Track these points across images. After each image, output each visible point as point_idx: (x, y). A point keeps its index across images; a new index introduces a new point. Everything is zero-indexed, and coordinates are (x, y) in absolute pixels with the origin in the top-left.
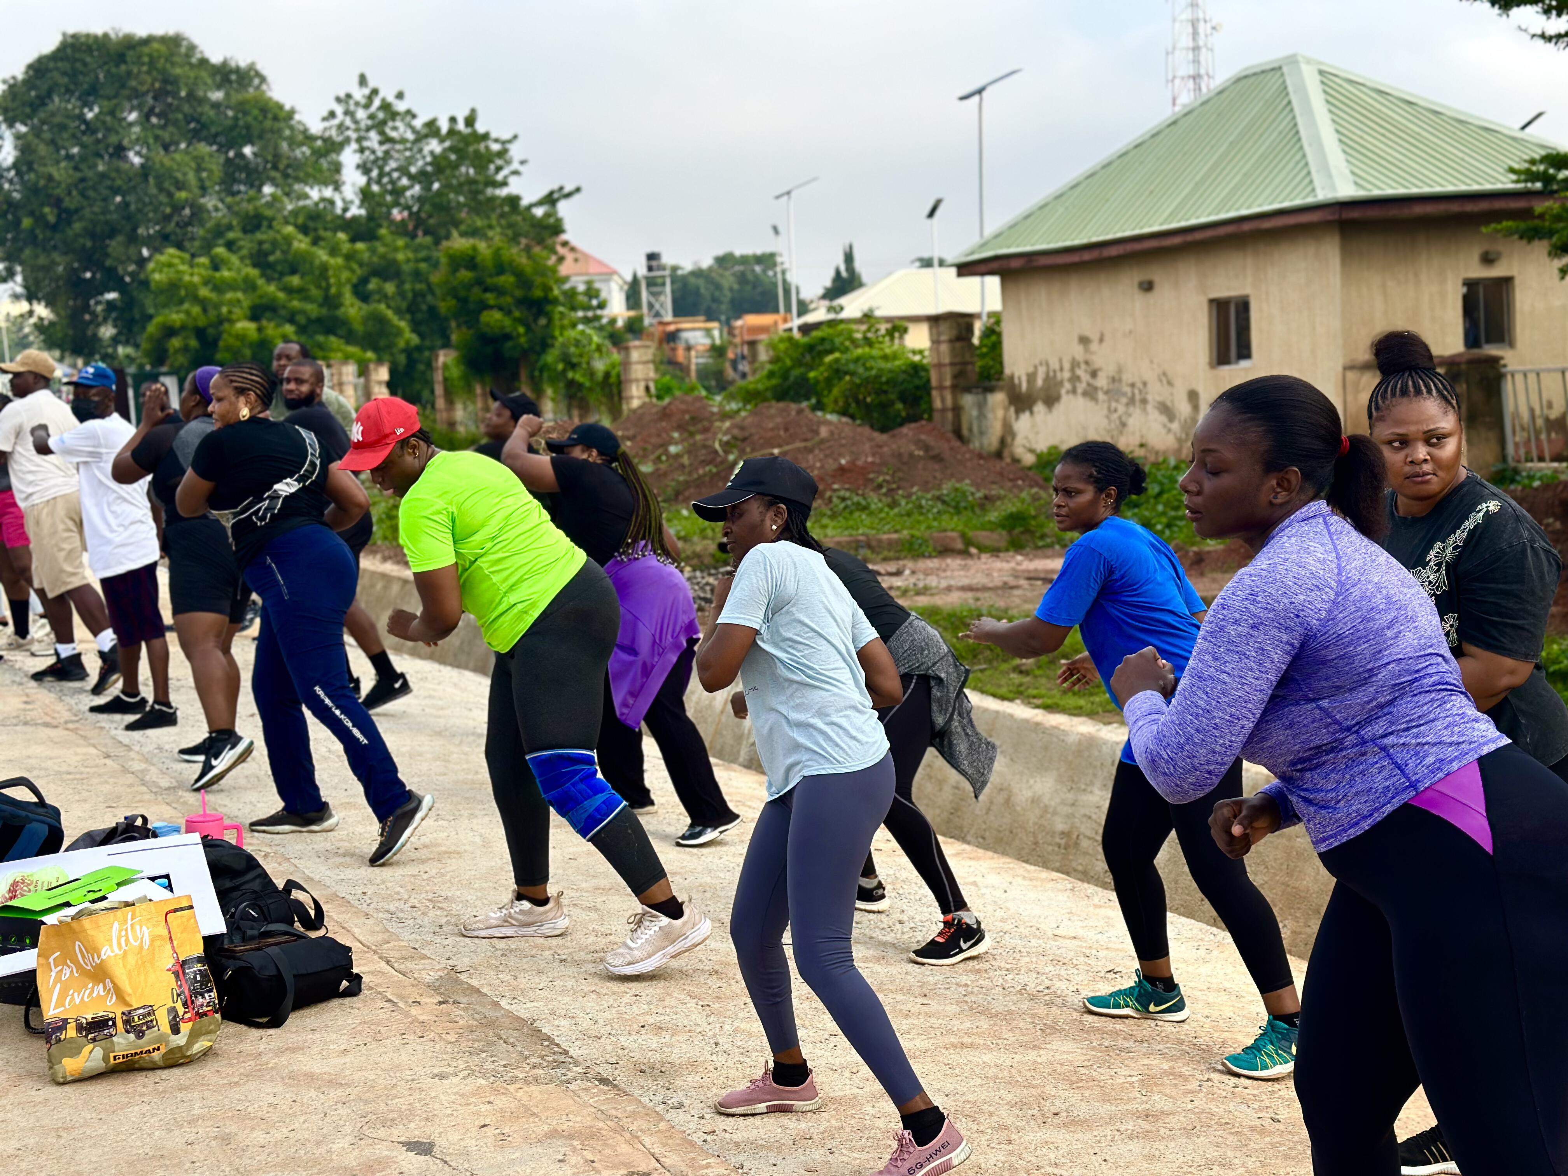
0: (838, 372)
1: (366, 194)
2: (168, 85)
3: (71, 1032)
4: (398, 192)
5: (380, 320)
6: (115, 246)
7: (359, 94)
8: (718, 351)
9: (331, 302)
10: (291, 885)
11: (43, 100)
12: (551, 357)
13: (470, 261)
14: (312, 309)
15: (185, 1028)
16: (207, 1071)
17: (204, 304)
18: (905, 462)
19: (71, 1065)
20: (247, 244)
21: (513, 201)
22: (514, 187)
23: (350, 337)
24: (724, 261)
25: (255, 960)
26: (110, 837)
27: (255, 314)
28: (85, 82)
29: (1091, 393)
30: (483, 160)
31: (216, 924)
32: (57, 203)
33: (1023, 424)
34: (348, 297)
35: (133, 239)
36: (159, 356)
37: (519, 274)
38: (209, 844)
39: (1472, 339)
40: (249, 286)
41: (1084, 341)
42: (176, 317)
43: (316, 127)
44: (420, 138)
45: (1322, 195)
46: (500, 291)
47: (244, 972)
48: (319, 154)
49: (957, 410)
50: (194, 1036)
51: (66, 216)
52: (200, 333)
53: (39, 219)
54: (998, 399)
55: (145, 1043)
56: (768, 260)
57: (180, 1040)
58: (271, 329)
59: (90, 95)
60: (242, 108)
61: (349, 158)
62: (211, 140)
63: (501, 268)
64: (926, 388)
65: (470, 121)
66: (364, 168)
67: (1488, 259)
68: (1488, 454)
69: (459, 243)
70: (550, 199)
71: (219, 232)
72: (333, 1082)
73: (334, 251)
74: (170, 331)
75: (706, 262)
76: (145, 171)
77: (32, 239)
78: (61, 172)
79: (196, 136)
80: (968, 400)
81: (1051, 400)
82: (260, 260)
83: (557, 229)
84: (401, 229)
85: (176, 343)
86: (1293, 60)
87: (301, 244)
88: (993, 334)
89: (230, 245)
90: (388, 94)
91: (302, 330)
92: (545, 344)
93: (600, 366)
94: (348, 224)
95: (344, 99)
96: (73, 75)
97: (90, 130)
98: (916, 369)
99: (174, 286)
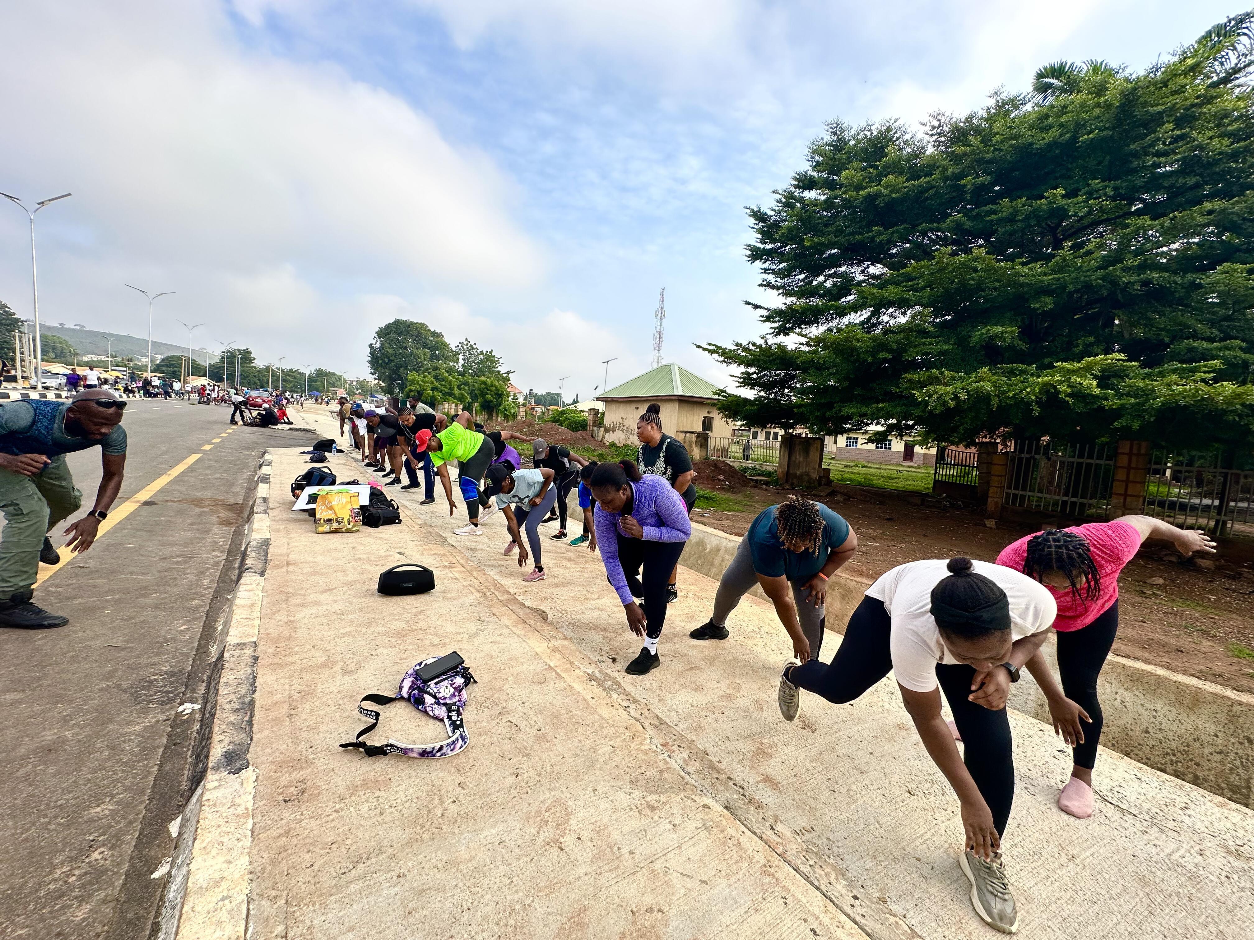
0: (567, 419)
1: (463, 365)
2: (419, 335)
3: (322, 521)
4: (472, 366)
5: (463, 395)
6: (401, 370)
7: (465, 343)
8: (543, 413)
9: (451, 389)
10: (392, 500)
11: (388, 334)
12: (501, 408)
13: (485, 383)
14: (446, 390)
15: (352, 524)
17: (420, 385)
18: (578, 439)
19: (321, 529)
20: (433, 373)
21: (499, 372)
22: (499, 369)
23: (455, 398)
24: (548, 394)
25: (374, 512)
27: (433, 389)
28: (399, 331)
29: (622, 430)
30: (492, 362)
32: (388, 358)
33: (607, 436)
34: (456, 387)
35: (406, 369)
37: (496, 387)
38: (372, 487)
39: (704, 429)
40: (432, 383)
41: (622, 418)
42: (413, 388)
43: (454, 349)
44: (479, 354)
45: (676, 393)
46: (491, 391)
47: (371, 514)
48: (454, 355)
49: (593, 430)
50: (354, 526)
51: (390, 361)
52: (418, 392)
53: (384, 362)
54: (602, 429)
55: (340, 526)
56: (558, 395)
57: (350, 527)
58: (436, 393)
59: (400, 334)
60: (437, 342)
61: (461, 357)
62: (429, 348)
63: (492, 386)
64: (586, 425)
65: (491, 352)
66: (464, 360)
67: (709, 413)
68: (704, 454)
69: (483, 378)
70: (508, 373)
71: (427, 369)
73: (453, 377)
74: (411, 391)
75: (544, 393)
76: (411, 354)
77: (381, 365)
78: (390, 351)
79: (425, 347)
80: (595, 429)
81: (614, 431)
82: (436, 377)
83: (509, 380)
84: (471, 375)
85: (412, 394)
86: (673, 364)
87: (446, 375)
88: (603, 414)
89: (429, 373)
90: (472, 343)
91: (443, 394)
92: (500, 405)
93: (512, 411)
94: (458, 372)
95: (462, 343)
96: (397, 329)
97: (399, 342)
98: (585, 420)
99: (413, 380)
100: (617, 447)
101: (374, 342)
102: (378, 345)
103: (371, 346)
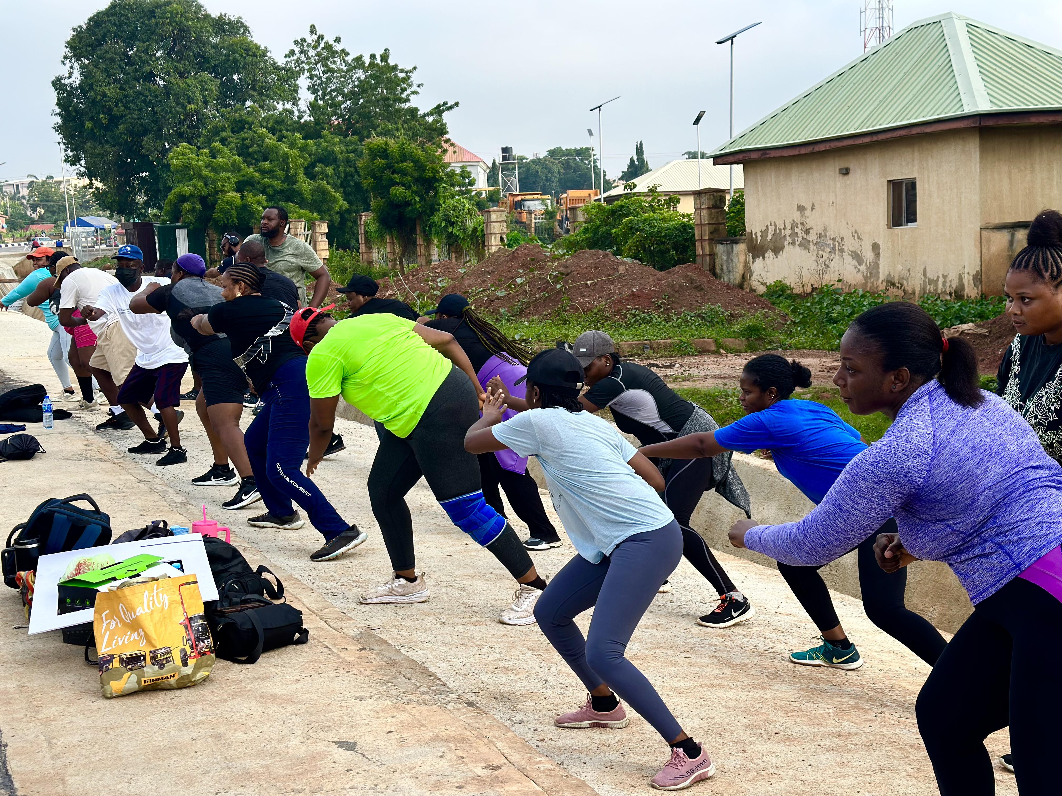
0: (632, 229)
1: (313, 107)
3: (116, 664)
4: (336, 106)
5: (324, 193)
6: (147, 141)
7: (310, 39)
8: (550, 215)
9: (290, 179)
10: (262, 569)
11: (100, 42)
12: (437, 218)
13: (383, 153)
14: (278, 184)
15: (192, 662)
16: (205, 692)
17: (206, 180)
18: (677, 290)
19: (116, 686)
20: (234, 140)
21: (413, 111)
22: (414, 102)
23: (302, 203)
24: (553, 153)
25: (238, 618)
26: (142, 534)
27: (240, 188)
28: (128, 29)
29: (805, 245)
30: (395, 83)
31: (213, 594)
32: (109, 111)
33: (758, 266)
34: (301, 176)
35: (159, 136)
36: (176, 215)
37: (416, 161)
38: (207, 540)
40: (236, 169)
41: (801, 209)
42: (187, 189)
43: (281, 61)
44: (352, 69)
45: (968, 109)
46: (403, 173)
47: (231, 626)
48: (284, 80)
49: (713, 255)
50: (197, 668)
51: (115, 120)
52: (203, 200)
53: (97, 122)
54: (741, 248)
55: (165, 672)
56: (584, 153)
57: (188, 670)
58: (250, 198)
59: (130, 39)
60: (232, 49)
62: (212, 70)
63: (404, 157)
64: (692, 240)
65: (384, 57)
66: (313, 89)
69: (376, 140)
70: (439, 110)
71: (216, 132)
72: (290, 701)
73: (292, 145)
74: (183, 198)
76: (167, 90)
77: (92, 136)
78: (111, 91)
79: (200, 67)
80: (720, 249)
81: (777, 250)
82: (243, 150)
83: (442, 131)
84: (337, 131)
85: (187, 206)
86: (948, 16)
87: (271, 140)
88: (738, 203)
89: (223, 141)
90: (329, 39)
91: (270, 198)
92: (433, 209)
93: (470, 224)
94: (302, 127)
95: (300, 42)
96: (120, 25)
97: (130, 61)
98: (685, 228)
99: (186, 167)
100: (794, 297)
101: (64, 71)
102: (76, 79)
103: (57, 84)
